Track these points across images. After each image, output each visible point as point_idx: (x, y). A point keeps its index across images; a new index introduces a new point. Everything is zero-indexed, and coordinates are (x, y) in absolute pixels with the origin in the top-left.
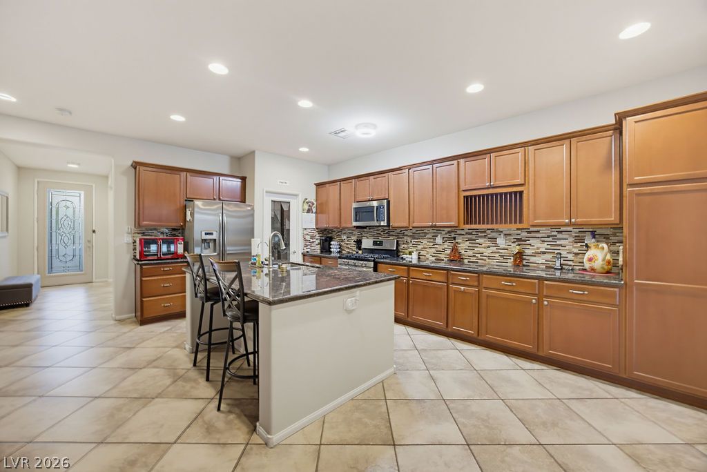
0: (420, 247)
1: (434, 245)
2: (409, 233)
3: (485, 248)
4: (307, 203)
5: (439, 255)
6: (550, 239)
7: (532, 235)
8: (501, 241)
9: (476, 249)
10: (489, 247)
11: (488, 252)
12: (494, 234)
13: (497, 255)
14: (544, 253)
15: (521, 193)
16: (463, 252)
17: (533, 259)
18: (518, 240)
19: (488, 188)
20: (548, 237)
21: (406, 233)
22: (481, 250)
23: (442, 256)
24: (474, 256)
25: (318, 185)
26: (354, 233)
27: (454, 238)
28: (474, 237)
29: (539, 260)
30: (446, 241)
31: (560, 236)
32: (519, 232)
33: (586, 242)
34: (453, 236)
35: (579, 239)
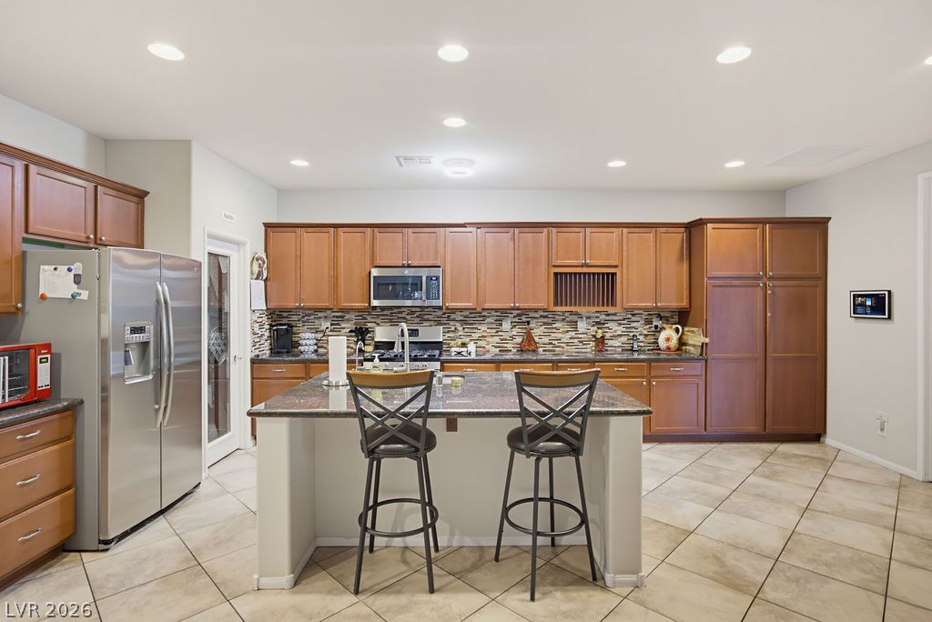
0: (475, 336)
1: (497, 332)
2: (458, 316)
3: (562, 333)
4: (257, 260)
5: (505, 345)
6: (625, 322)
7: (611, 318)
8: (582, 326)
9: (552, 335)
10: (568, 331)
11: (566, 338)
12: (575, 318)
13: (576, 341)
14: (620, 335)
15: (614, 274)
16: (536, 339)
17: (610, 343)
18: (598, 323)
19: (582, 266)
20: (624, 319)
21: (453, 316)
22: (559, 336)
23: (509, 346)
24: (551, 344)
25: (268, 226)
26: (347, 316)
27: (528, 323)
28: (550, 321)
29: (616, 343)
30: (515, 326)
31: (633, 319)
32: (598, 315)
33: (654, 324)
34: (524, 319)
35: (649, 322)
